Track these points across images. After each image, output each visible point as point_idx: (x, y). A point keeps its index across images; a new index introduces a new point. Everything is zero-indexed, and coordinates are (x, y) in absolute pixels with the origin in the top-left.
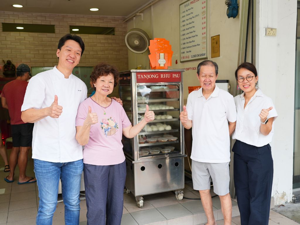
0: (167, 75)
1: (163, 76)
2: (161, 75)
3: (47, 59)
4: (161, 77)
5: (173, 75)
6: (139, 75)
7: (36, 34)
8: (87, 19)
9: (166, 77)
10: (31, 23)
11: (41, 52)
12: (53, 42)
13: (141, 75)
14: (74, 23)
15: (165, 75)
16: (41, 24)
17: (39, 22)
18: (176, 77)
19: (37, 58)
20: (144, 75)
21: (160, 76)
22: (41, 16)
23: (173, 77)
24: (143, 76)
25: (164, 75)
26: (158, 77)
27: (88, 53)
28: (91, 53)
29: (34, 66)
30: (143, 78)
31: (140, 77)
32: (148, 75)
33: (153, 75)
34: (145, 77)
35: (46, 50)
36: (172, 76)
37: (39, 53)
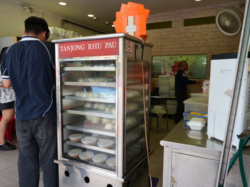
0: (97, 45)
1: (92, 47)
2: (89, 45)
3: (163, 50)
4: (89, 49)
5: (106, 43)
6: (62, 47)
7: (157, 30)
8: (200, 11)
9: (96, 48)
10: (155, 22)
11: (159, 44)
12: (169, 35)
13: (64, 47)
14: (189, 16)
15: (95, 45)
16: (161, 22)
17: (160, 21)
18: (110, 47)
19: (156, 49)
20: (68, 47)
21: (87, 47)
22: (162, 15)
23: (106, 47)
24: (66, 48)
25: (92, 45)
26: (84, 48)
27: (199, 42)
28: (201, 42)
29: (154, 55)
30: (66, 50)
31: (63, 48)
32: (72, 46)
33: (78, 46)
34: (68, 49)
35: (164, 42)
36: (104, 45)
37: (158, 45)
